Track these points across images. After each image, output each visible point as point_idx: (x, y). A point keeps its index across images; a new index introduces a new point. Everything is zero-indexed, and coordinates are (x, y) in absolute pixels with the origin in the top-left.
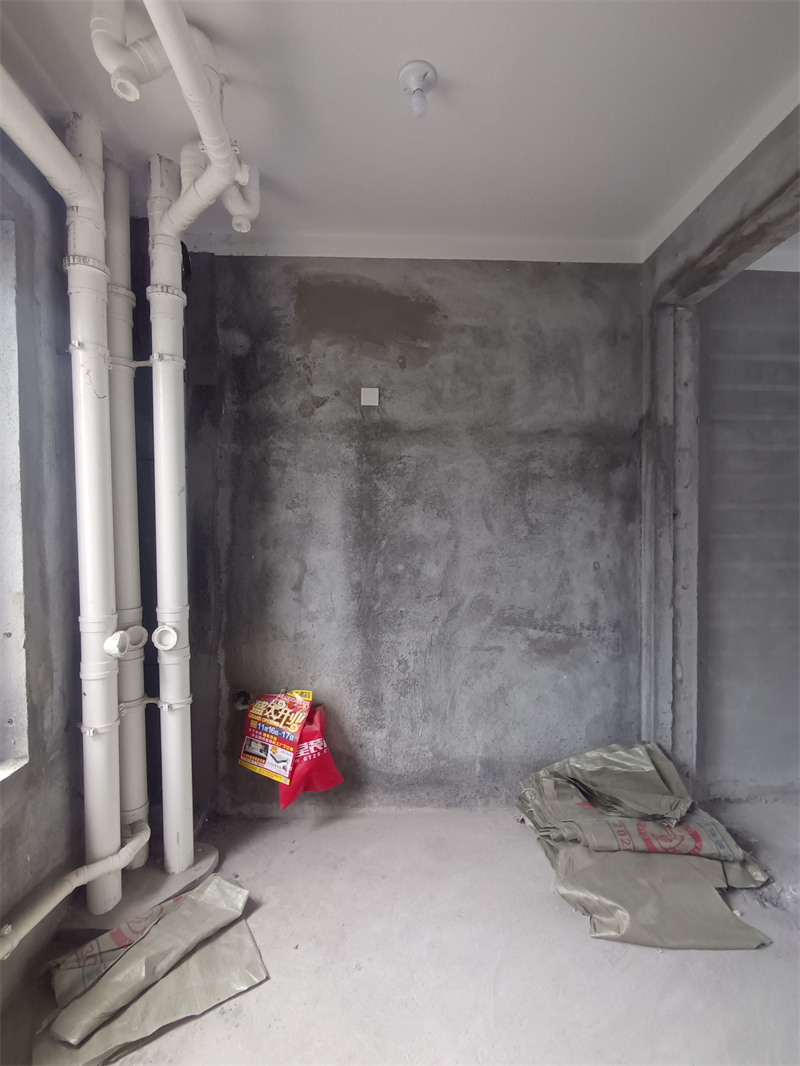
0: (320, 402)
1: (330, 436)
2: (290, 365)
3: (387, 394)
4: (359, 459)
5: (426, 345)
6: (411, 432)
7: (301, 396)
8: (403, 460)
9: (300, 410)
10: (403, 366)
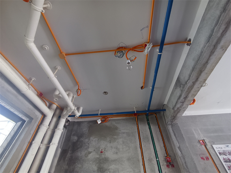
0: (90, 153)
1: (91, 163)
2: (85, 143)
3: (106, 150)
4: (98, 170)
5: (115, 137)
6: (112, 161)
7: (86, 151)
8: (110, 170)
9: (85, 155)
10: (110, 142)
